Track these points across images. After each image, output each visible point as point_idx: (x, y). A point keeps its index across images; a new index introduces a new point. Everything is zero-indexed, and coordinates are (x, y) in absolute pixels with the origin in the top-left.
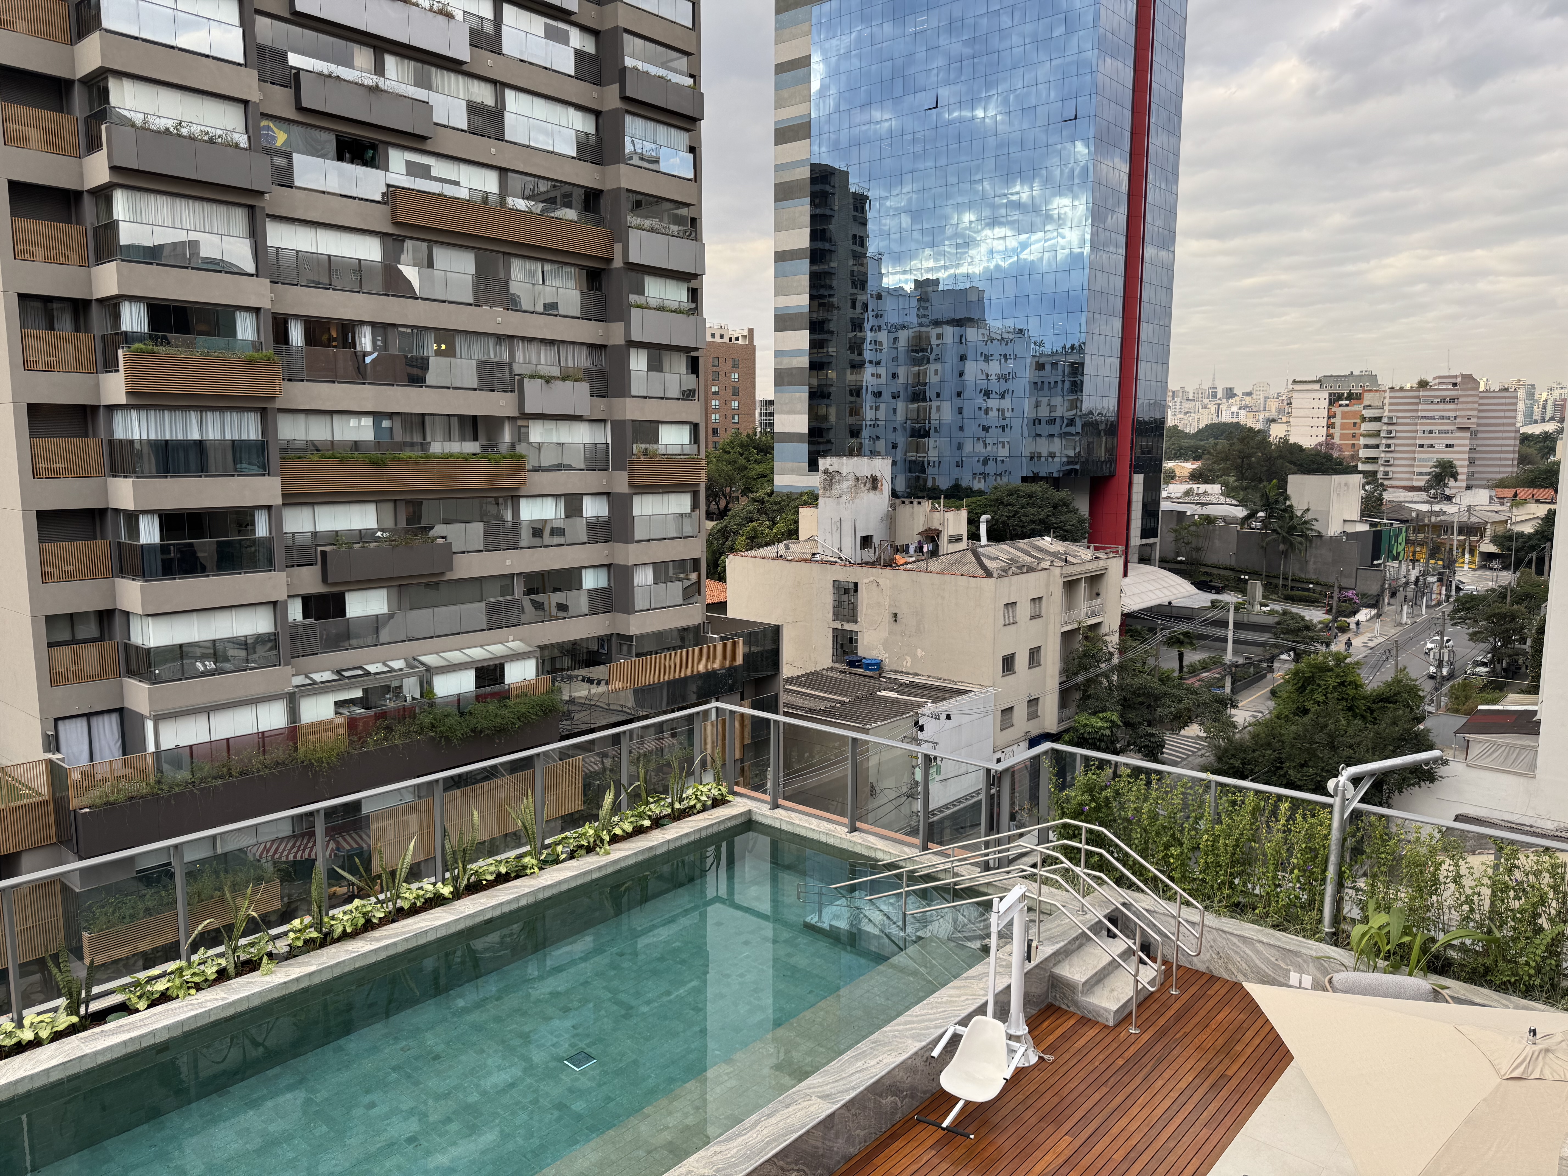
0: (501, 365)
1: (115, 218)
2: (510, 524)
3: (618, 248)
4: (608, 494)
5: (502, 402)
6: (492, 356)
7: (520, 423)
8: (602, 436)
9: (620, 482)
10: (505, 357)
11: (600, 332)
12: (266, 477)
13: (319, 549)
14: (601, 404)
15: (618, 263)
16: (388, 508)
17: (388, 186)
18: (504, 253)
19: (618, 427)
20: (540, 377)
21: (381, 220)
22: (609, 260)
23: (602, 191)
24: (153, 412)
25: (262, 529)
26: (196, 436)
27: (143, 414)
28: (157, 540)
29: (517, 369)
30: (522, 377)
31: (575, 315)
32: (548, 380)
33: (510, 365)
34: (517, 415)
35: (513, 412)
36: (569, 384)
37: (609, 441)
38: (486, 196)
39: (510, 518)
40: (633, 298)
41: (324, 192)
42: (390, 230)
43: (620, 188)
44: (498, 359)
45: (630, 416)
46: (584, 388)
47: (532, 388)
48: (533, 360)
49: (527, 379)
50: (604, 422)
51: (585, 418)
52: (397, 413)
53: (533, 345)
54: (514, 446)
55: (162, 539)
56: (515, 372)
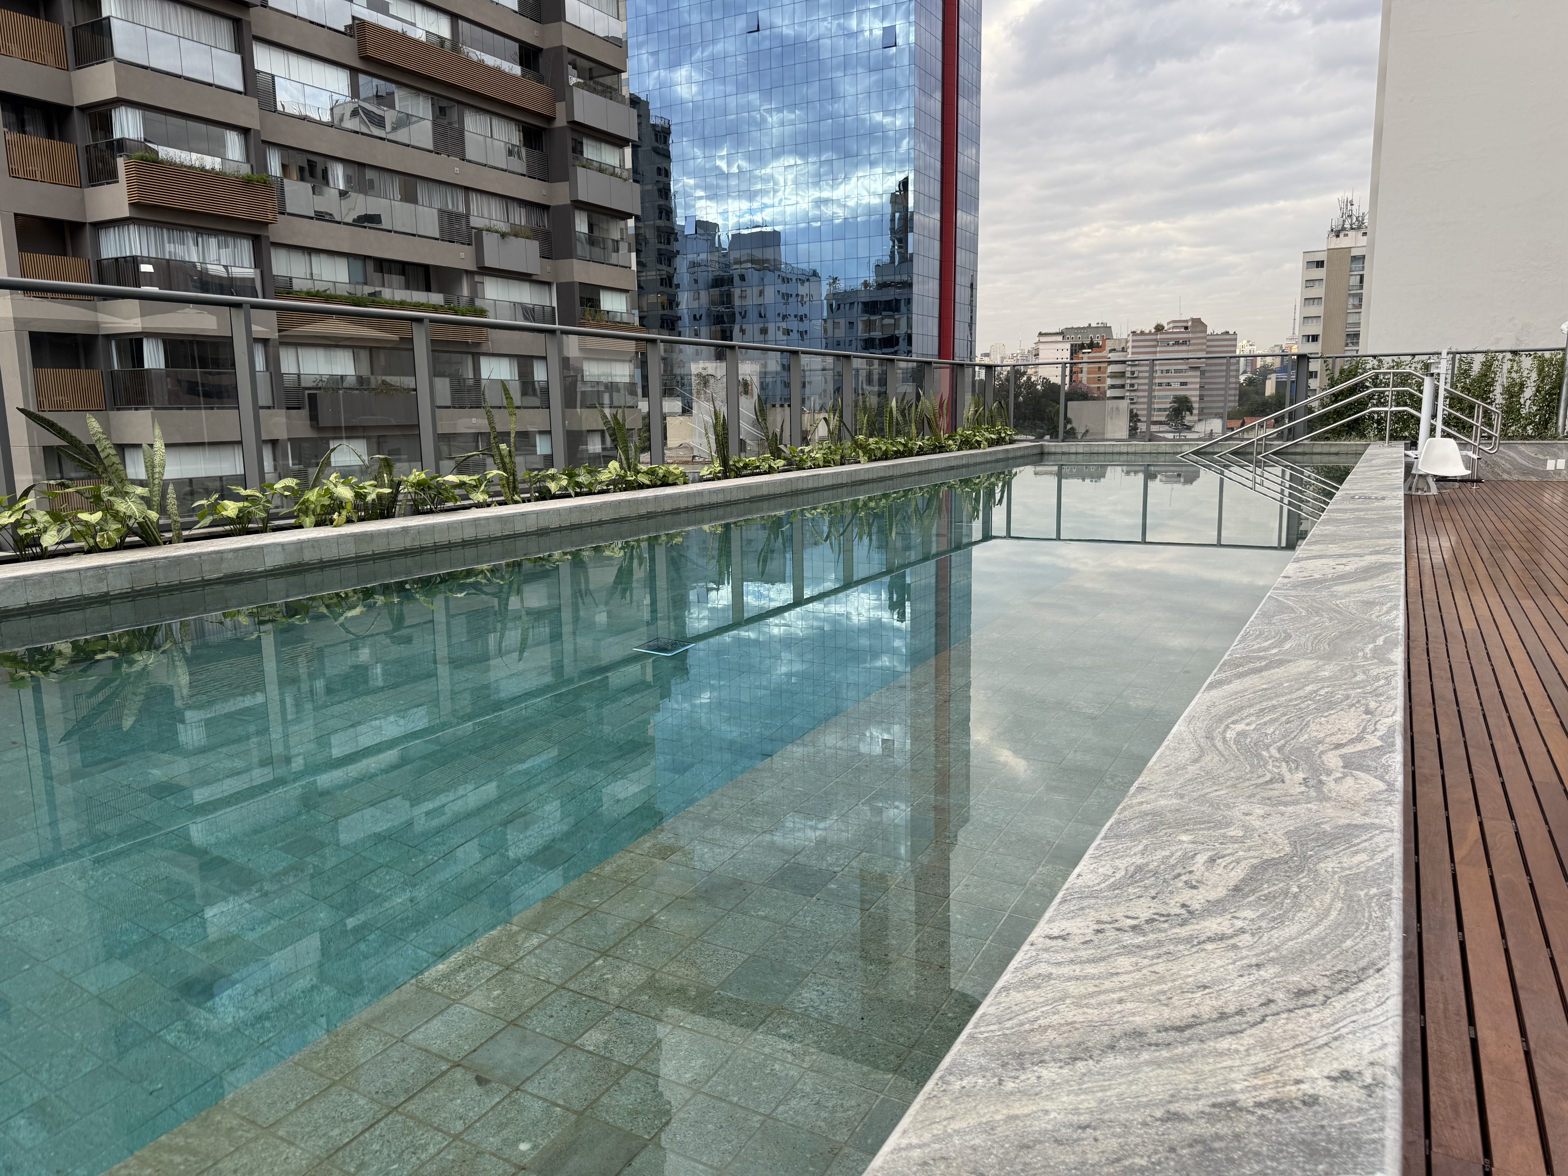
0: (458, 216)
1: (104, 15)
2: (471, 382)
3: (560, 107)
5: (461, 255)
6: (450, 207)
7: (477, 278)
8: (550, 299)
9: (570, 347)
10: (462, 209)
11: (544, 192)
13: (307, 392)
14: (549, 264)
15: (561, 121)
16: (364, 355)
17: (354, 18)
18: (459, 102)
19: (565, 290)
20: (497, 232)
21: (348, 51)
22: (551, 119)
23: (541, 50)
24: (152, 229)
25: (259, 364)
26: (194, 259)
27: (143, 230)
28: (163, 366)
29: (475, 222)
30: (480, 231)
31: (520, 171)
32: (503, 235)
33: (467, 216)
34: (474, 268)
35: (472, 267)
36: (521, 241)
37: (555, 304)
38: (442, 40)
39: (471, 375)
40: (576, 159)
41: (295, 17)
42: (357, 63)
43: (562, 46)
44: (455, 210)
45: (578, 278)
46: (534, 247)
47: (488, 241)
48: (486, 215)
49: (484, 233)
50: (549, 284)
51: (534, 278)
52: (370, 257)
53: (485, 199)
54: (472, 301)
55: (167, 366)
56: (472, 225)
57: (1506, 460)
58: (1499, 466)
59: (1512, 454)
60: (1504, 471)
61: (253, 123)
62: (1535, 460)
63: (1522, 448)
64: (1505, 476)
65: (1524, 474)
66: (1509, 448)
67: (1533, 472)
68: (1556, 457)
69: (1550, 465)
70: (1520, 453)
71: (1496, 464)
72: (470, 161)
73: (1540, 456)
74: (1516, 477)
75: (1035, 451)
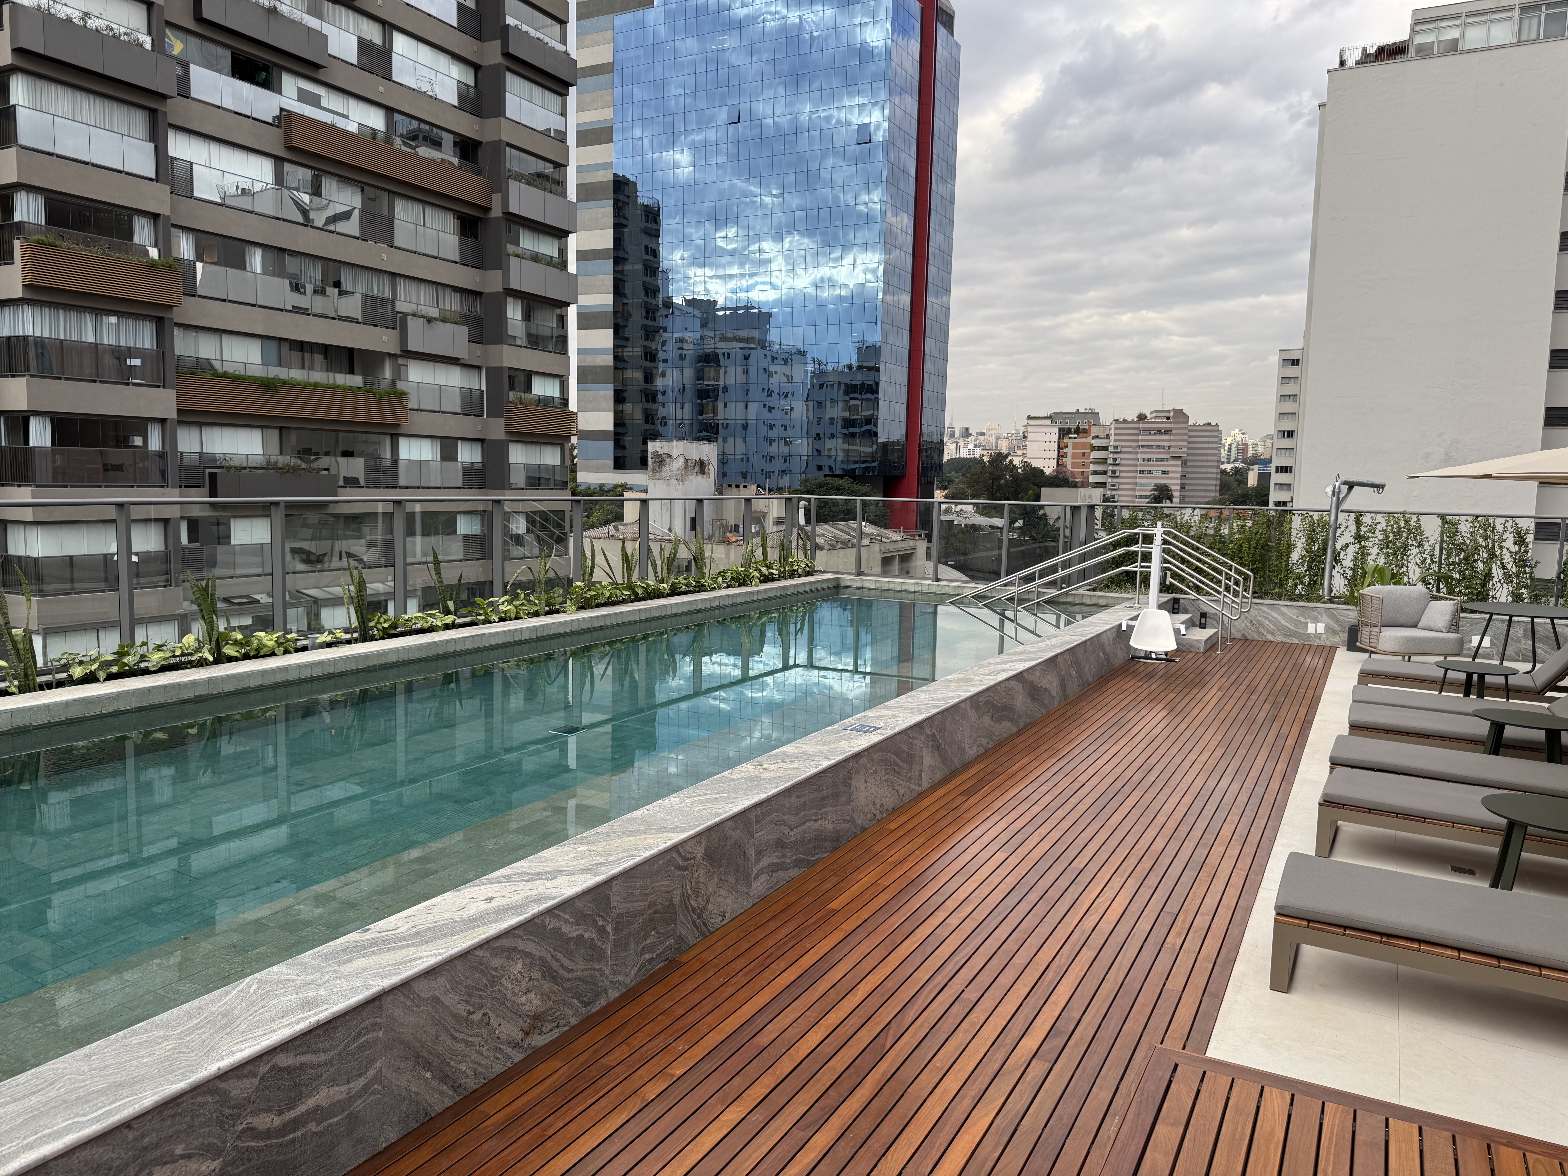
0: (383, 301)
1: (12, 103)
2: (388, 462)
3: (497, 198)
4: (482, 441)
5: (385, 338)
6: (376, 292)
7: (400, 361)
8: (478, 383)
9: (496, 429)
10: (388, 294)
11: (477, 279)
12: (161, 389)
13: (208, 471)
14: (478, 349)
15: (496, 212)
16: (274, 434)
17: (282, 110)
18: (389, 191)
19: (494, 374)
20: (423, 317)
21: (274, 141)
22: (487, 210)
23: (480, 143)
24: (47, 310)
25: (155, 443)
26: (91, 339)
27: (37, 311)
28: (49, 444)
29: (401, 306)
30: (405, 315)
31: (452, 259)
32: (430, 320)
33: (393, 302)
34: (398, 352)
35: (395, 349)
36: (449, 326)
37: (484, 388)
38: (374, 132)
39: (388, 456)
40: (510, 248)
41: (219, 107)
42: (282, 153)
43: (500, 141)
44: (381, 295)
45: (507, 364)
46: (463, 332)
47: (413, 325)
48: (414, 300)
49: (409, 318)
50: (479, 368)
51: (462, 361)
52: (286, 340)
53: (413, 285)
54: (394, 383)
55: (53, 443)
56: (397, 309)
57: (1270, 621)
58: (1264, 627)
59: (1275, 615)
60: (1268, 631)
61: (164, 209)
62: (1297, 622)
63: (1284, 609)
64: (1270, 637)
65: (1286, 636)
66: (1272, 609)
67: (1295, 634)
68: (1316, 621)
69: (1311, 628)
70: (1283, 614)
71: (1261, 624)
72: (399, 248)
73: (1302, 619)
74: (1279, 638)
75: (833, 584)
